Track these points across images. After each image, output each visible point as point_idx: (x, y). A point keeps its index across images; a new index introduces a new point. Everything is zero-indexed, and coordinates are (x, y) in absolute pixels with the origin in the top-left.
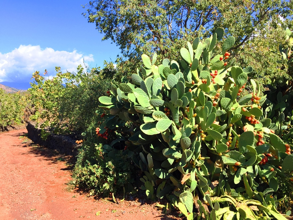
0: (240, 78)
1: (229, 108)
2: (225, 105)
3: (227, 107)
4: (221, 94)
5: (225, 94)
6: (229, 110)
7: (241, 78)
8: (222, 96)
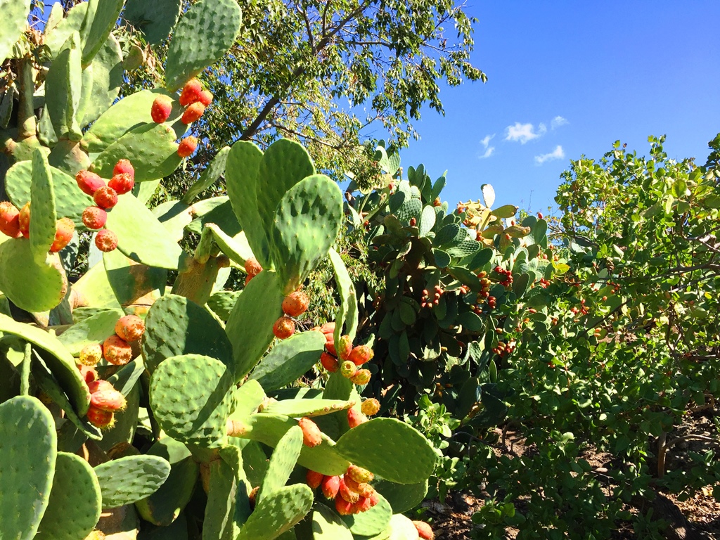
0: (294, 213)
1: (209, 431)
2: (183, 410)
3: (197, 423)
4: (155, 327)
5: (184, 324)
6: (214, 439)
7: (305, 211)
8: (160, 342)
